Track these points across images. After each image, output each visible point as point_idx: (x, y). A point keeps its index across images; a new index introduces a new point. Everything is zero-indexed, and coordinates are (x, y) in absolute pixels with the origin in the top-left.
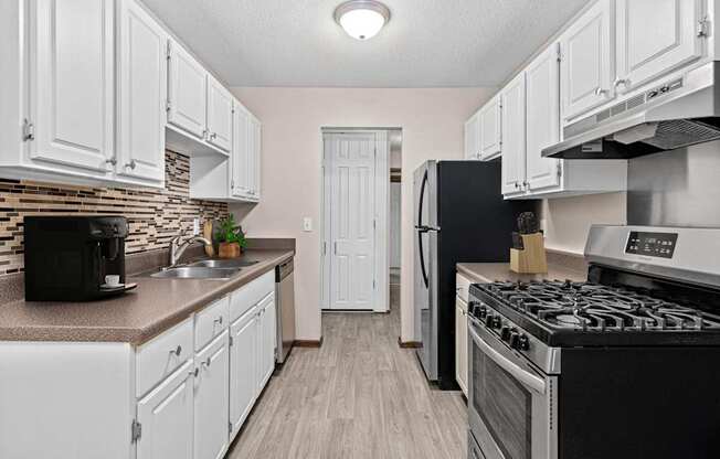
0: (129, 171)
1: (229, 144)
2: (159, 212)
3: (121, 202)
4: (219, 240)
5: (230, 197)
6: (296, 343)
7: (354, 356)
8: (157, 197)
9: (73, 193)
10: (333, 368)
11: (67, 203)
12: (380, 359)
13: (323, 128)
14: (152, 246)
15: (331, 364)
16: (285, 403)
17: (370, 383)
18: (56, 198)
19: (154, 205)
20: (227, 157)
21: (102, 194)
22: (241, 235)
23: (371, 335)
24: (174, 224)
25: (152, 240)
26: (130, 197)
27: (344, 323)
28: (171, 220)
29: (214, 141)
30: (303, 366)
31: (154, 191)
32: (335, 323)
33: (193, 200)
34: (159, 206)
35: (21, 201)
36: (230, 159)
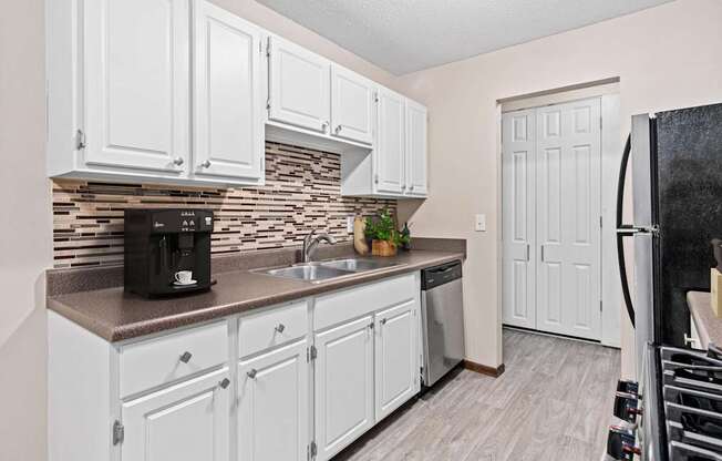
0: (205, 170)
1: (369, 135)
2: (299, 210)
3: (251, 202)
4: (370, 238)
5: (375, 193)
6: (463, 365)
7: (537, 402)
8: (295, 196)
9: (194, 194)
10: (498, 411)
11: (188, 203)
12: (577, 418)
13: (499, 101)
14: (290, 242)
15: (499, 404)
16: (414, 438)
17: (539, 450)
18: (179, 199)
19: (292, 203)
20: (370, 150)
21: (228, 194)
22: (406, 232)
23: (580, 377)
24: (320, 221)
25: (290, 236)
26: (261, 196)
27: (547, 352)
28: (315, 217)
29: (340, 133)
30: (462, 396)
31: (293, 190)
32: (538, 349)
33: (343, 197)
34: (299, 205)
35: (142, 202)
36: (374, 152)
